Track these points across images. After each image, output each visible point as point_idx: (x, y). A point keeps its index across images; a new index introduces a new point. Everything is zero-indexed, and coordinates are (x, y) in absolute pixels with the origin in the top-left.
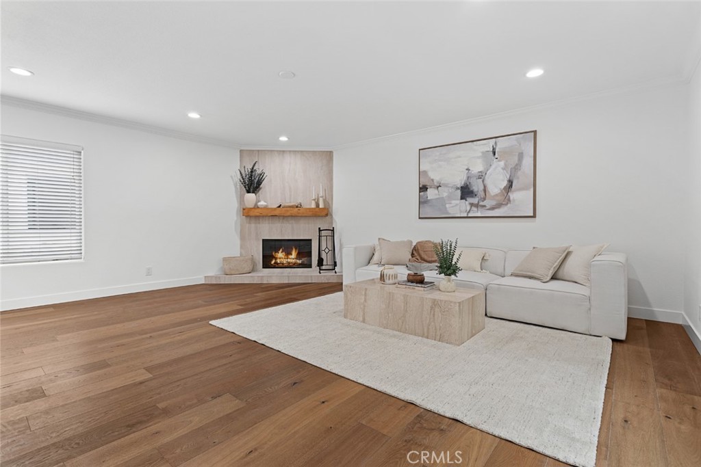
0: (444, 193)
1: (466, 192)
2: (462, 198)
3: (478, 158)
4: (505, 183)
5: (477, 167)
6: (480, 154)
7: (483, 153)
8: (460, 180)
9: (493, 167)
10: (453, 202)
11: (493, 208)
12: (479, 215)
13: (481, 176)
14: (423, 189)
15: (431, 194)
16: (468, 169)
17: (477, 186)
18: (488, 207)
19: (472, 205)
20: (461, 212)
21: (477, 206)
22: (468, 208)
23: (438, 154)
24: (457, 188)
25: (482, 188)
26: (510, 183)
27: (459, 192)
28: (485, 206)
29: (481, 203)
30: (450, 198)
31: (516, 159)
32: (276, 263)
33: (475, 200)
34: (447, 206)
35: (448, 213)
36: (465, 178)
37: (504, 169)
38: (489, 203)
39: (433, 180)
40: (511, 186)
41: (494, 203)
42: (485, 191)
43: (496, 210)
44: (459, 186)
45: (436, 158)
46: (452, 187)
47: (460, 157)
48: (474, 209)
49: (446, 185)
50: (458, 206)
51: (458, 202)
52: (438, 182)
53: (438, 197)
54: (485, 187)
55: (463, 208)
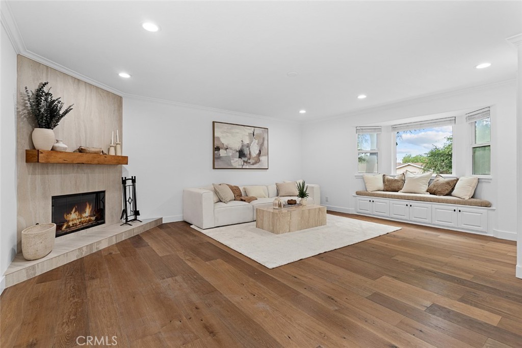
0: (230, 153)
1: (241, 154)
2: (239, 158)
3: (247, 136)
4: (258, 152)
5: (247, 141)
6: (248, 134)
7: (249, 133)
8: (238, 147)
9: (253, 142)
10: (235, 159)
11: (253, 164)
12: (247, 167)
13: (248, 146)
14: (217, 149)
15: (222, 153)
16: (242, 141)
17: (246, 152)
18: (251, 163)
19: (244, 161)
20: (239, 165)
21: (246, 162)
22: (243, 163)
23: (226, 128)
24: (237, 151)
25: (249, 153)
26: (260, 151)
27: (238, 154)
28: (250, 163)
29: (249, 161)
30: (233, 156)
31: (262, 140)
32: (68, 227)
33: (246, 159)
34: (232, 161)
35: (232, 166)
36: (241, 146)
37: (258, 144)
38: (252, 161)
39: (223, 144)
40: (260, 153)
41: (254, 161)
42: (250, 154)
43: (255, 165)
44: (238, 150)
45: (225, 130)
46: (234, 150)
47: (238, 133)
48: (245, 164)
49: (231, 149)
50: (237, 162)
51: (238, 159)
52: (226, 146)
53: (226, 155)
54: (250, 152)
55: (240, 163)
